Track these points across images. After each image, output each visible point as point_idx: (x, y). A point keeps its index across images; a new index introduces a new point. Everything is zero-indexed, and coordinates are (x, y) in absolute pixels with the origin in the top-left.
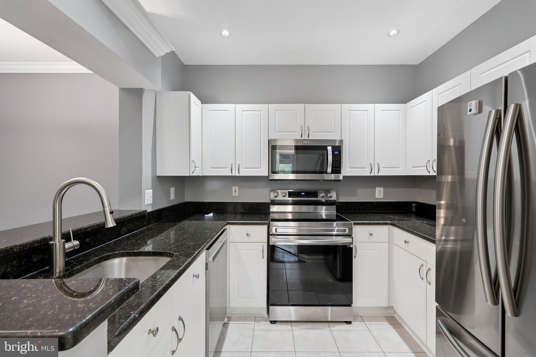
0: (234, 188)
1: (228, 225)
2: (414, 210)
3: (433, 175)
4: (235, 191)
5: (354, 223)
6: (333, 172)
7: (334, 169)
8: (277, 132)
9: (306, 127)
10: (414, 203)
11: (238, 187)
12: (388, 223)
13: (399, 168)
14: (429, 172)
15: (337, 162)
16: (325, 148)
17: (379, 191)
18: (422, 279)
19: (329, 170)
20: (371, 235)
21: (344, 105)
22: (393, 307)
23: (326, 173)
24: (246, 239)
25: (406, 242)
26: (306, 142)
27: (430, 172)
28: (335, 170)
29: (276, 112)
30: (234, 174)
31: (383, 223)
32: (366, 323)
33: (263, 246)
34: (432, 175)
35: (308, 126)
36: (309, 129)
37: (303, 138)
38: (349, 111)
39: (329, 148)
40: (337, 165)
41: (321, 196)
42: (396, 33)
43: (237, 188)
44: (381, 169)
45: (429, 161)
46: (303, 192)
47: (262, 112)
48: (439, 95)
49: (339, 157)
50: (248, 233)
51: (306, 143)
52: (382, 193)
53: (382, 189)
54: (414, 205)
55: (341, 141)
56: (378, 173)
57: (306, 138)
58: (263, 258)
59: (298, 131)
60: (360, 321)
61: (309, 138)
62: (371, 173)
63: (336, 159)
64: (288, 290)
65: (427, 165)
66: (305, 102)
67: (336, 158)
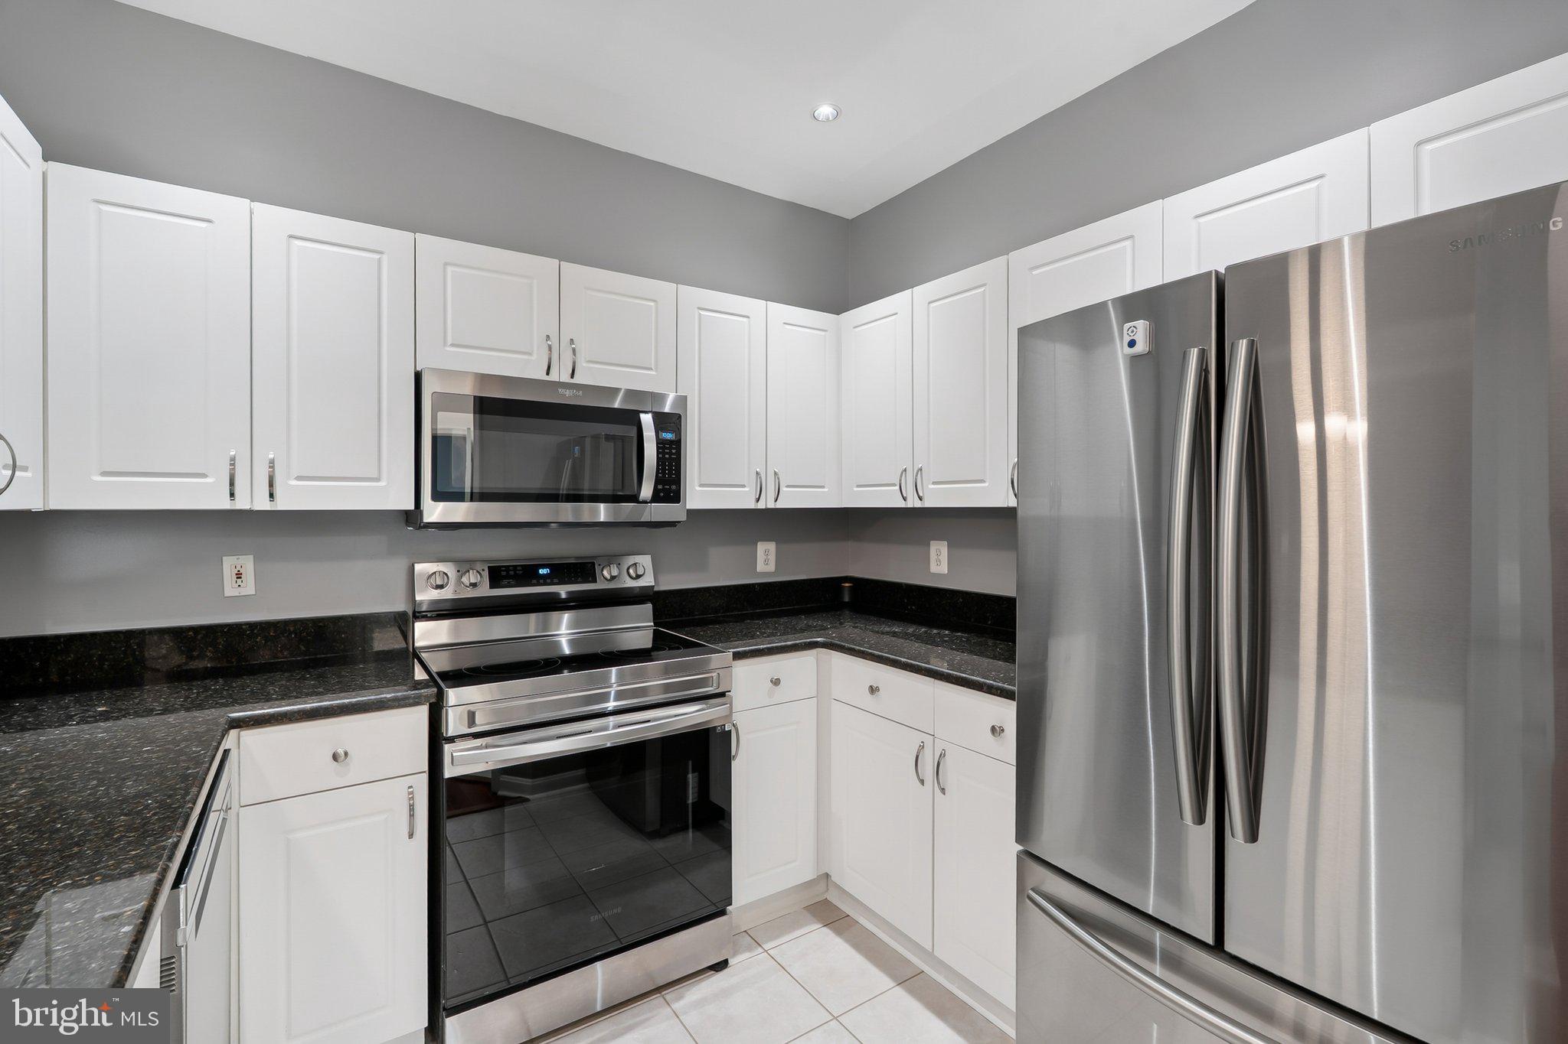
0: (229, 564)
1: (233, 733)
2: (846, 599)
3: (915, 506)
4: (239, 576)
5: (734, 653)
6: (656, 498)
7: (660, 487)
8: (452, 345)
9: (565, 340)
10: (847, 579)
11: (252, 556)
12: (817, 642)
13: (823, 487)
14: (905, 499)
15: (672, 466)
16: (630, 418)
17: (766, 553)
18: (922, 782)
19: (647, 491)
20: (776, 682)
21: (685, 290)
22: (827, 876)
23: (634, 498)
24: (331, 775)
25: (873, 690)
26: (568, 393)
27: (908, 499)
28: (663, 490)
29: (450, 269)
30: (242, 503)
31: (805, 643)
32: (766, 946)
33: (411, 787)
34: (912, 506)
35: (572, 340)
36: (574, 350)
37: (554, 377)
38: (699, 308)
39: (647, 419)
40: (670, 474)
41: (609, 577)
42: (832, 114)
43: (247, 564)
44: (783, 489)
45: (905, 470)
46: (543, 566)
47: (385, 258)
48: (929, 303)
49: (674, 451)
50: (341, 751)
51: (567, 397)
52: (772, 557)
53: (772, 546)
54: (847, 585)
55: (682, 401)
56: (776, 501)
57: (565, 378)
58: (411, 836)
59: (535, 349)
60: (749, 949)
61: (575, 381)
62: (758, 500)
63: (667, 456)
64: (486, 923)
65: (900, 480)
66: (563, 257)
67: (667, 453)
